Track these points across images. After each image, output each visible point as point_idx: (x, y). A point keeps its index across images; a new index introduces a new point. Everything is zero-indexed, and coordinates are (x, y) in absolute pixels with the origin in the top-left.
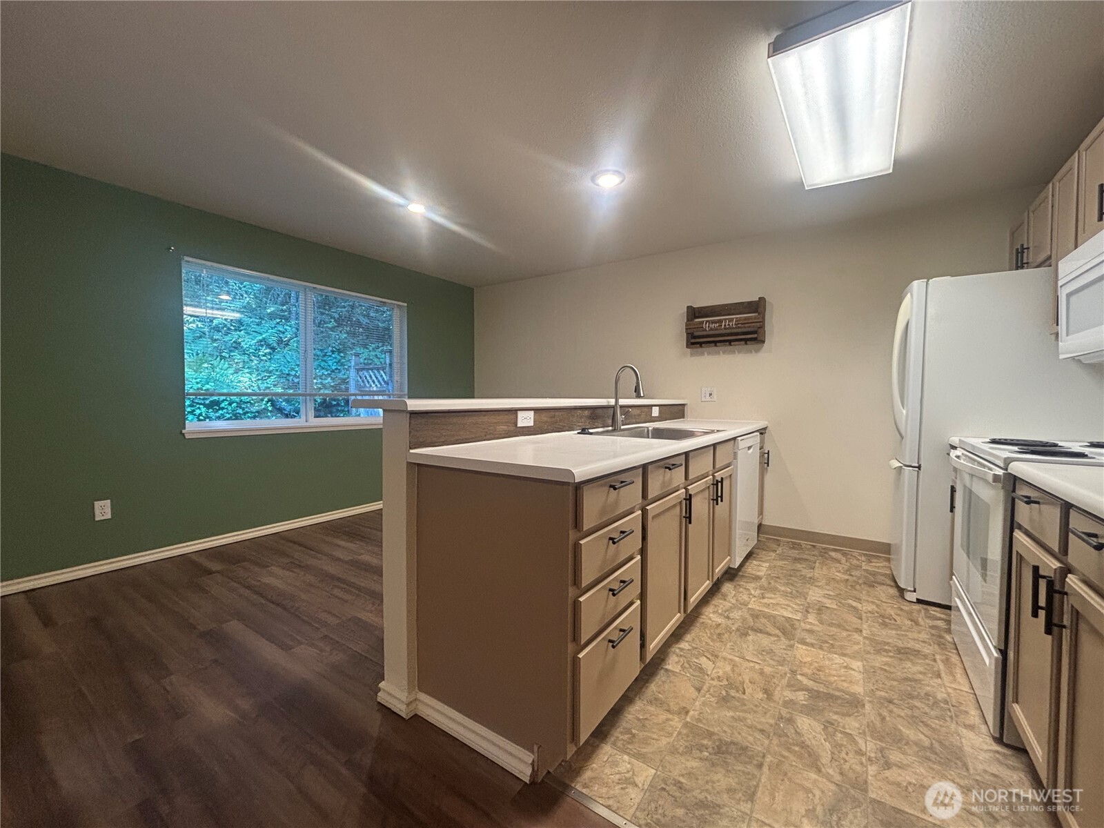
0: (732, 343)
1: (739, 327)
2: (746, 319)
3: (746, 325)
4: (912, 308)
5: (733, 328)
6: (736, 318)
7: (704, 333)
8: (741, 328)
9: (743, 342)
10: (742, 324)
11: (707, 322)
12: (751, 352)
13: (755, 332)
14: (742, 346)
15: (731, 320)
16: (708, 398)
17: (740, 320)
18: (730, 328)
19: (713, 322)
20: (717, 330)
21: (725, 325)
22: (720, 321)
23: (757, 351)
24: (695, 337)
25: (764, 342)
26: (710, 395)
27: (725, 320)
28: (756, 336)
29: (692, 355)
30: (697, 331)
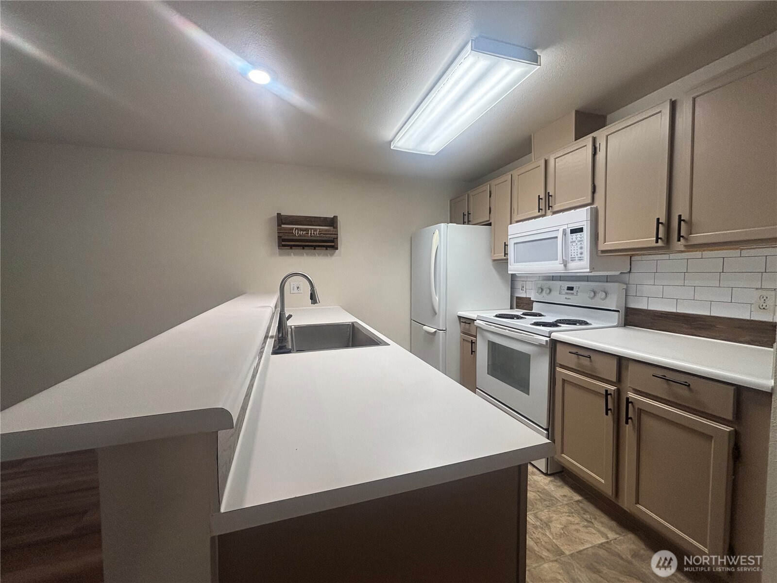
0: (316, 248)
1: (321, 237)
2: (326, 230)
3: (327, 235)
4: (440, 240)
5: (318, 237)
6: (320, 229)
7: (294, 238)
8: (324, 237)
9: (325, 248)
10: (324, 234)
11: (296, 229)
12: (328, 256)
13: (333, 241)
14: (324, 251)
15: (315, 230)
16: (296, 291)
17: (322, 231)
18: (314, 236)
19: (301, 230)
20: (305, 236)
21: (311, 234)
22: (307, 230)
23: (332, 255)
24: (284, 240)
25: (337, 249)
26: (298, 288)
27: (311, 229)
28: (333, 244)
29: (280, 255)
30: (285, 236)
